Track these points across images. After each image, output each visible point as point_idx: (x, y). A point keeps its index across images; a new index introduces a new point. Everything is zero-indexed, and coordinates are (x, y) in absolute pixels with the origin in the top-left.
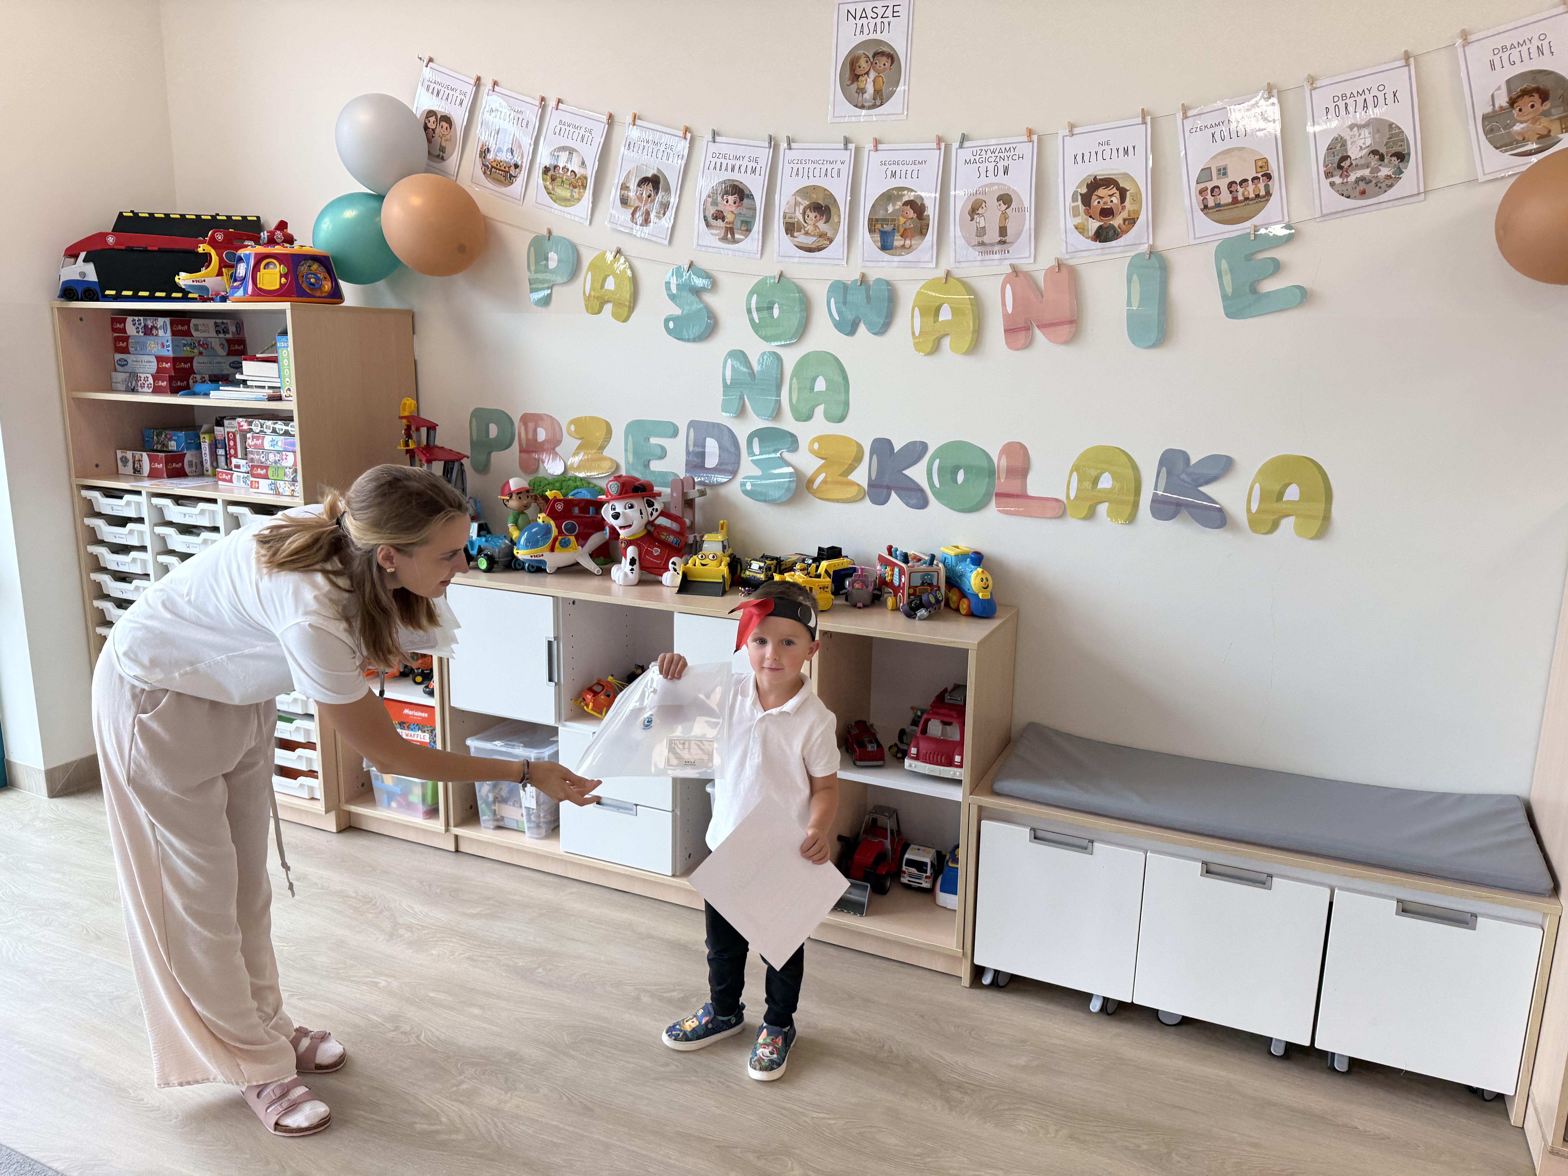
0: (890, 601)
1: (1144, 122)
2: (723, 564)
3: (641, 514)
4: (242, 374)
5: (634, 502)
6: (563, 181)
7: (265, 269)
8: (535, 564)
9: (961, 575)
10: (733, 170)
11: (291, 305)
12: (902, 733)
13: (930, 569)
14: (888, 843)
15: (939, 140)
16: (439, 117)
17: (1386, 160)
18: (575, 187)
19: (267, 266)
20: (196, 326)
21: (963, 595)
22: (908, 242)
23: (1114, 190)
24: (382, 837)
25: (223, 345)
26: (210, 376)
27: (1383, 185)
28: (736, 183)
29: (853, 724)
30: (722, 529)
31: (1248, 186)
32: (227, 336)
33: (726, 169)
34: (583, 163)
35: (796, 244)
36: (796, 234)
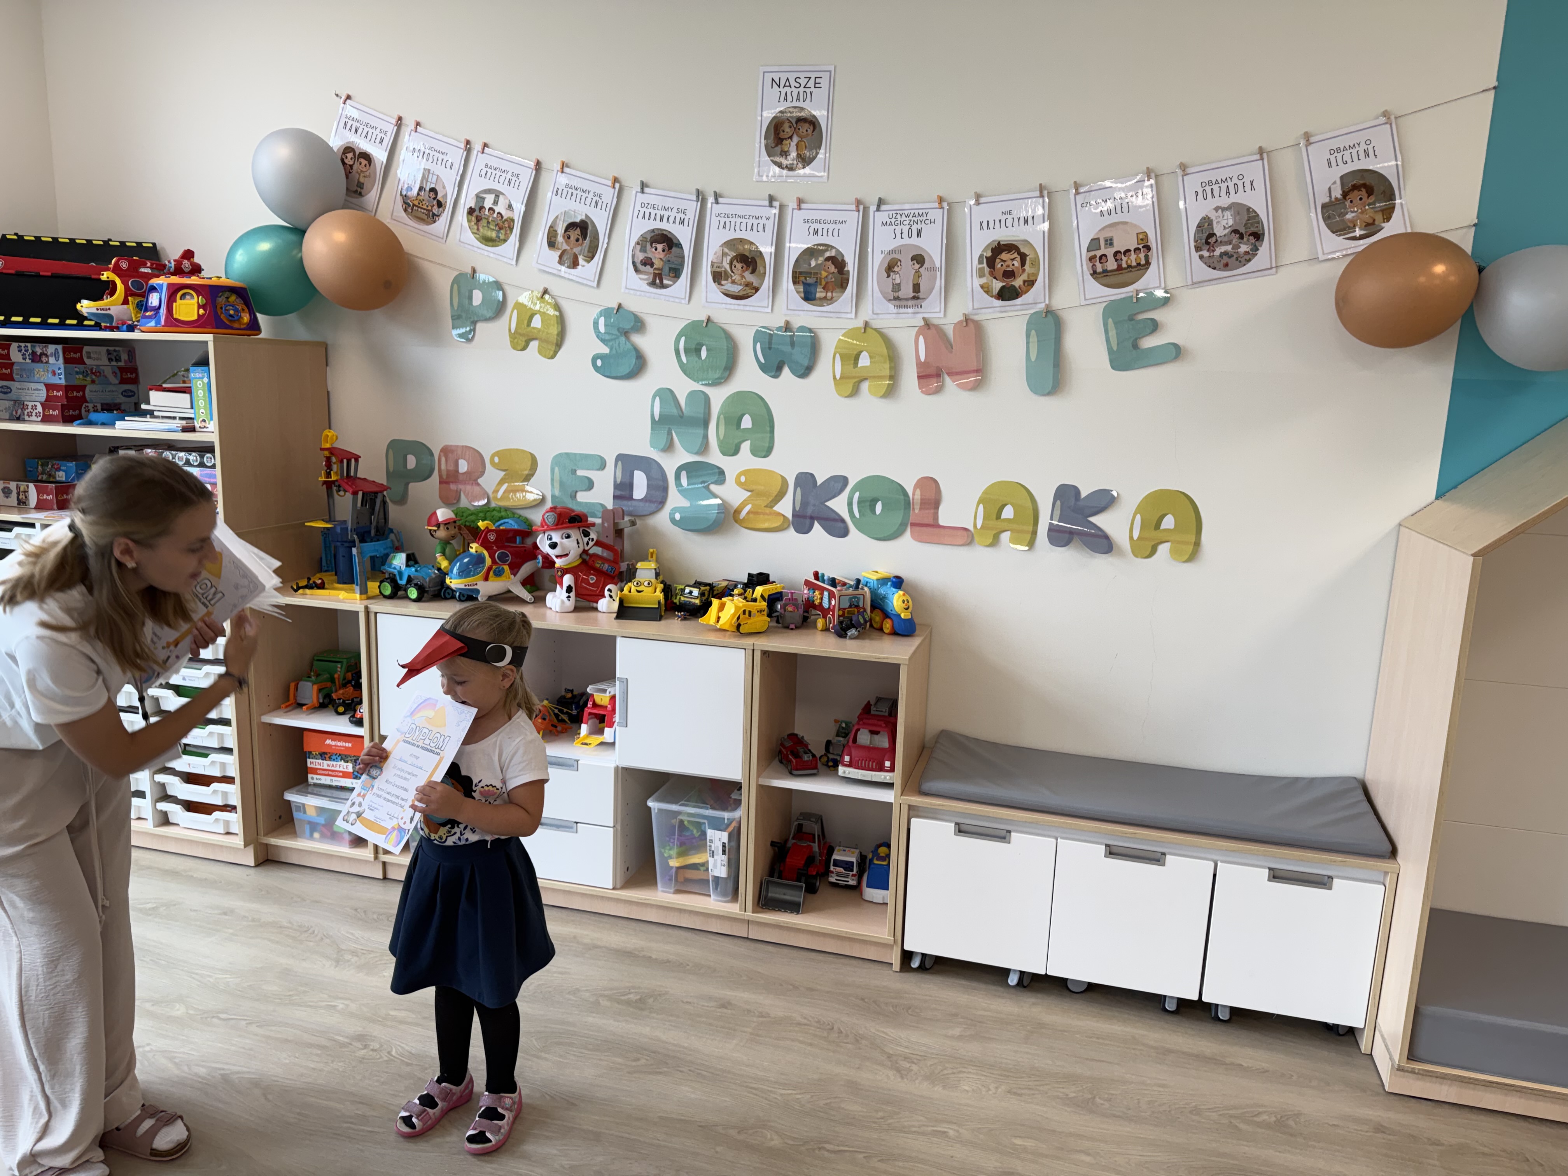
0: (820, 623)
1: (1042, 196)
2: (658, 590)
3: (578, 543)
4: (148, 403)
5: (571, 532)
6: (488, 223)
7: (181, 299)
8: (465, 593)
9: (883, 598)
10: (661, 219)
11: (214, 337)
12: (829, 743)
13: (856, 592)
14: (815, 847)
15: (858, 202)
16: (357, 153)
17: (1245, 239)
18: (501, 229)
19: (183, 297)
20: (88, 353)
21: (886, 615)
22: (829, 294)
23: (1016, 255)
24: (302, 868)
25: (116, 374)
26: (102, 405)
27: (1243, 260)
28: (665, 233)
29: (786, 737)
30: (652, 557)
31: (1130, 255)
32: (122, 364)
33: (655, 219)
34: (510, 207)
35: (724, 292)
36: (723, 282)
